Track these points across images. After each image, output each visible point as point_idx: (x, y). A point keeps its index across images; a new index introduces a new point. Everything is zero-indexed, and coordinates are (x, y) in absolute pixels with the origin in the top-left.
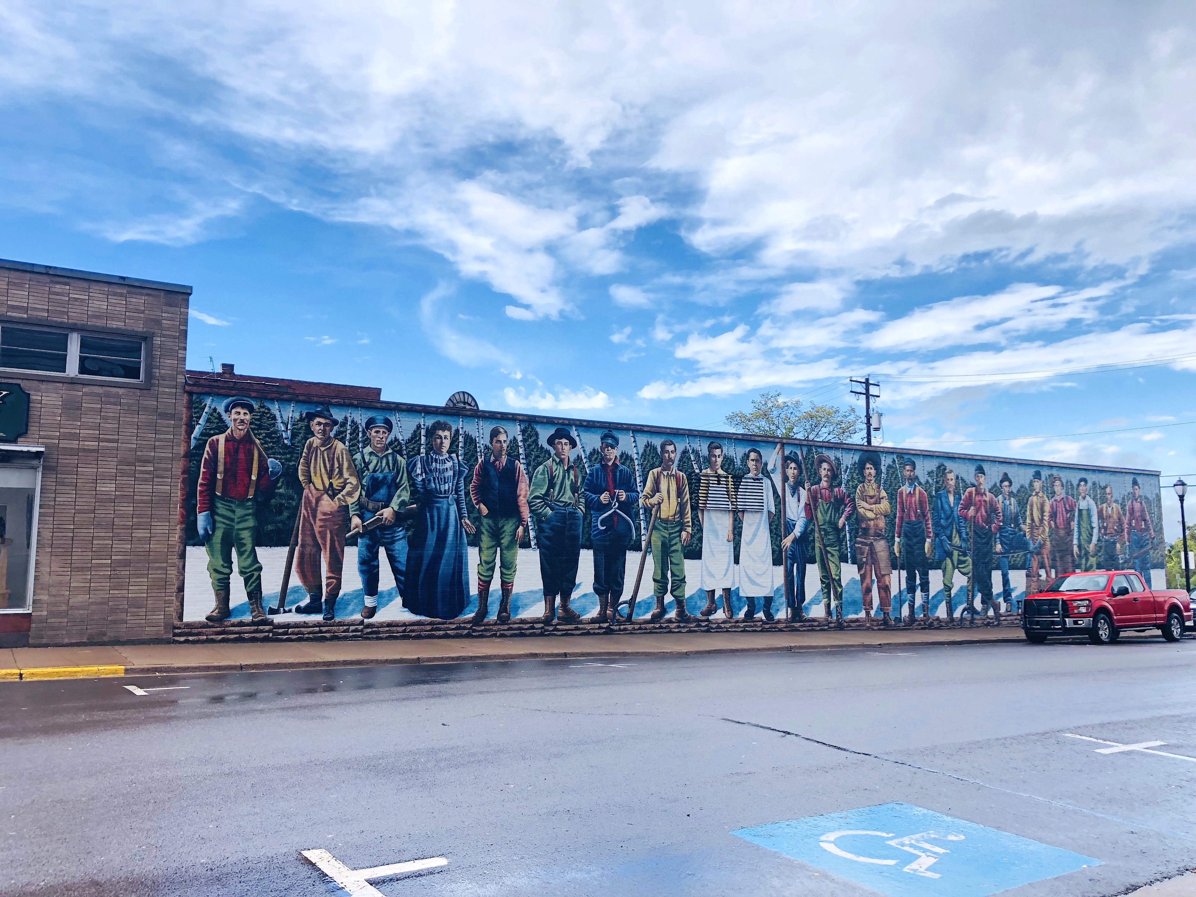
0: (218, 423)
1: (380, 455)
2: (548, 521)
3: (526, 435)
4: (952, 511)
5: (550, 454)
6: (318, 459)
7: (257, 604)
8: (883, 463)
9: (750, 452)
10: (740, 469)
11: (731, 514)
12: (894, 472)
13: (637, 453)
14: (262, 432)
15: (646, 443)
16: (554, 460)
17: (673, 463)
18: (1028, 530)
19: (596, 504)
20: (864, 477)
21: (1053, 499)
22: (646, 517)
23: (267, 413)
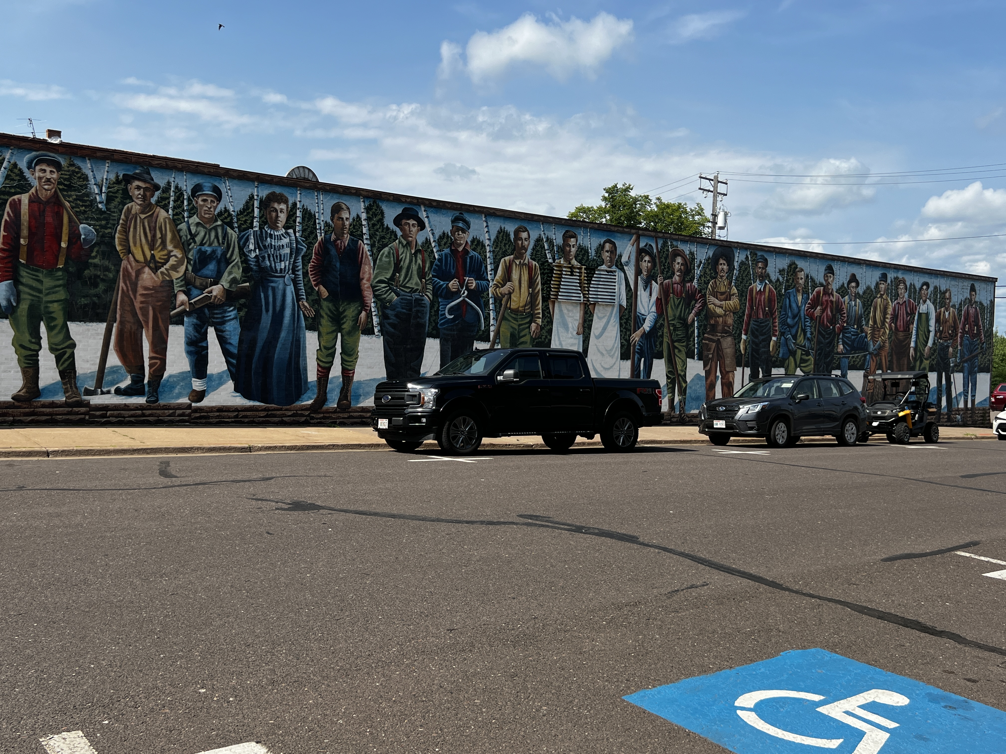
0: (19, 181)
1: (207, 226)
2: (393, 308)
3: (371, 213)
4: (799, 311)
5: (396, 236)
6: (138, 226)
7: (71, 384)
8: (736, 259)
9: (605, 242)
10: (594, 260)
11: (582, 306)
12: (746, 269)
13: (489, 239)
14: (73, 193)
15: (498, 229)
16: (400, 242)
17: (526, 251)
18: (869, 332)
19: (445, 291)
20: (716, 273)
21: (896, 302)
22: (495, 306)
23: (77, 173)
